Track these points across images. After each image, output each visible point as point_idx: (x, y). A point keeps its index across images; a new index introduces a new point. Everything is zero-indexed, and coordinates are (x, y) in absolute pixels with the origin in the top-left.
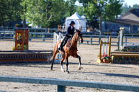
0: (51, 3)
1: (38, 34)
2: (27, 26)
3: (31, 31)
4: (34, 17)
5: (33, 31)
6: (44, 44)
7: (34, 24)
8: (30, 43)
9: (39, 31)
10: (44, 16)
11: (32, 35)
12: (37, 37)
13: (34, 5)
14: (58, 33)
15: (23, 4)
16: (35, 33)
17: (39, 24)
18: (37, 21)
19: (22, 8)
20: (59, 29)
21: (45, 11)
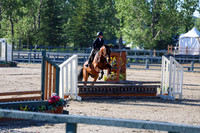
0: (158, 15)
1: (139, 58)
2: (124, 47)
3: (129, 54)
4: (133, 35)
5: (133, 53)
6: (148, 72)
7: (134, 43)
8: (128, 71)
9: (141, 53)
10: (148, 33)
11: (132, 59)
12: (138, 62)
13: (135, 17)
14: (168, 56)
15: (118, 16)
16: (135, 57)
17: (141, 44)
18: (138, 39)
19: (118, 21)
20: (170, 52)
21: (149, 25)
